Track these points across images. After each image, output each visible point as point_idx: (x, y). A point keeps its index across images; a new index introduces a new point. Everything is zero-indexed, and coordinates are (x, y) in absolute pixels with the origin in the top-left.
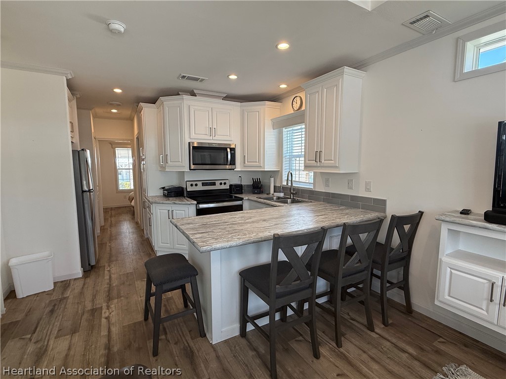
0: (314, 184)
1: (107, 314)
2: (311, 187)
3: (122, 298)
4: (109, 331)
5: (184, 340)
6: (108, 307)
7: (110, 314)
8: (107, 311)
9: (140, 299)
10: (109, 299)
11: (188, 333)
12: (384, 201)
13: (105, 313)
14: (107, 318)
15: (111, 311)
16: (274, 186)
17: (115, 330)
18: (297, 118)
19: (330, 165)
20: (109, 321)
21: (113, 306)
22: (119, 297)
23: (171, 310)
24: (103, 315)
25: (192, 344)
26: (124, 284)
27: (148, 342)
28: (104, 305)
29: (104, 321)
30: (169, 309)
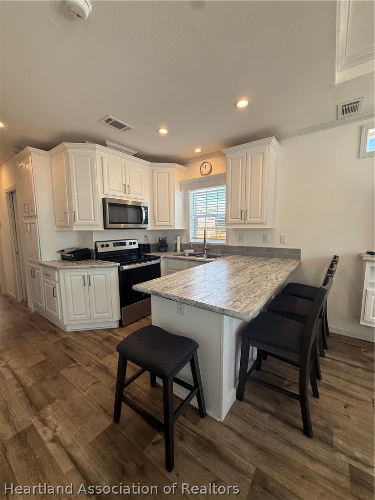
0: (227, 240)
1: (50, 434)
2: (223, 242)
3: (57, 401)
4: (74, 462)
5: (187, 430)
6: (44, 422)
7: (55, 431)
8: (46, 428)
9: (85, 394)
10: (36, 408)
11: (183, 418)
12: (299, 250)
13: (45, 433)
14: (54, 440)
15: (53, 427)
16: (181, 244)
17: (80, 454)
18: (209, 181)
19: (258, 222)
20: (60, 443)
21: (50, 417)
22: (50, 400)
23: (139, 396)
24: (45, 438)
25: (200, 432)
26: (44, 379)
27: (144, 452)
28: (34, 420)
29: (51, 447)
30: (136, 396)
